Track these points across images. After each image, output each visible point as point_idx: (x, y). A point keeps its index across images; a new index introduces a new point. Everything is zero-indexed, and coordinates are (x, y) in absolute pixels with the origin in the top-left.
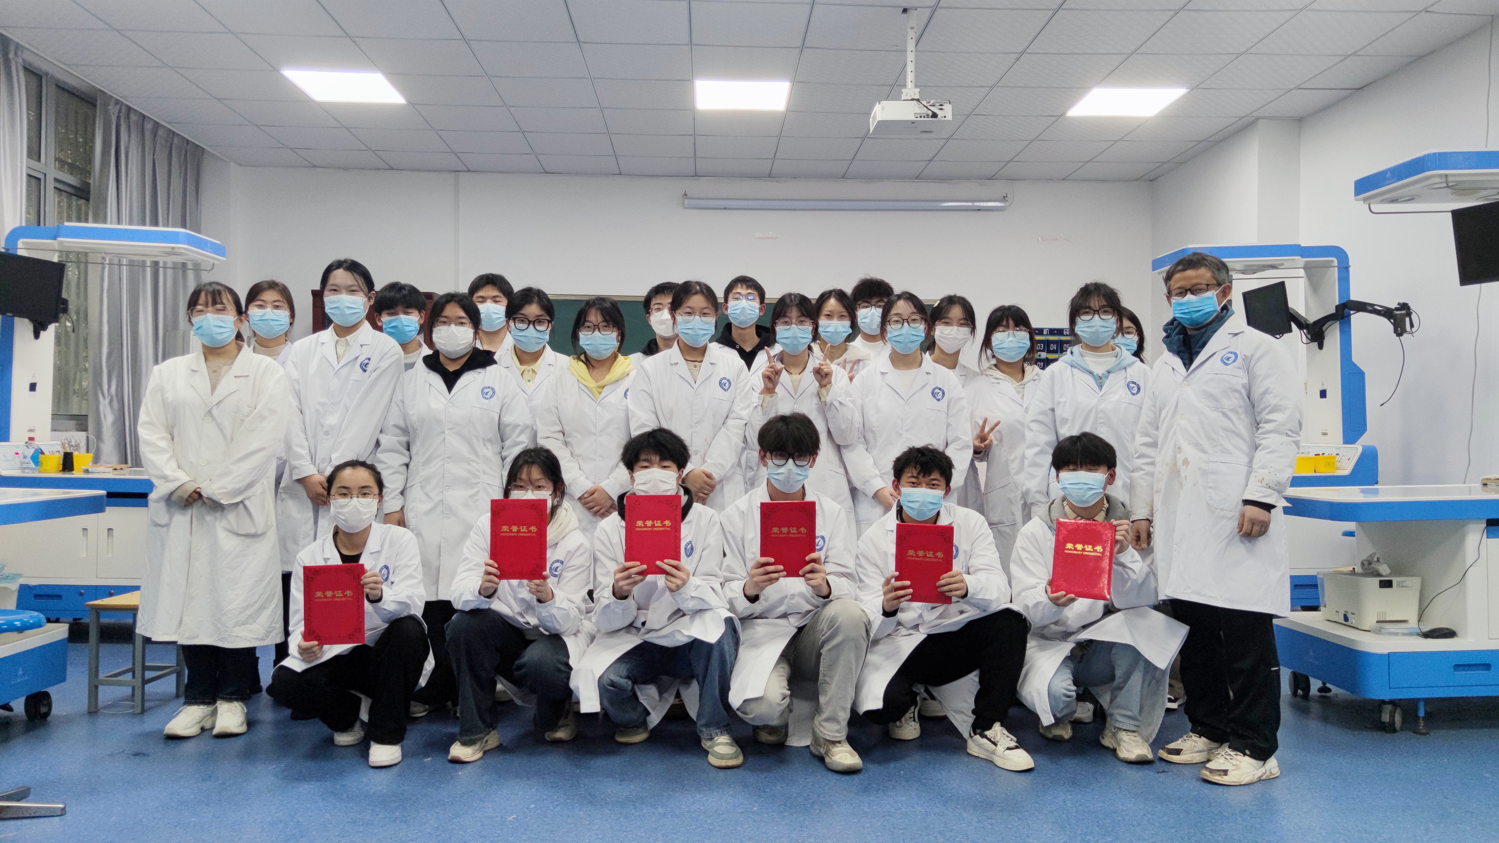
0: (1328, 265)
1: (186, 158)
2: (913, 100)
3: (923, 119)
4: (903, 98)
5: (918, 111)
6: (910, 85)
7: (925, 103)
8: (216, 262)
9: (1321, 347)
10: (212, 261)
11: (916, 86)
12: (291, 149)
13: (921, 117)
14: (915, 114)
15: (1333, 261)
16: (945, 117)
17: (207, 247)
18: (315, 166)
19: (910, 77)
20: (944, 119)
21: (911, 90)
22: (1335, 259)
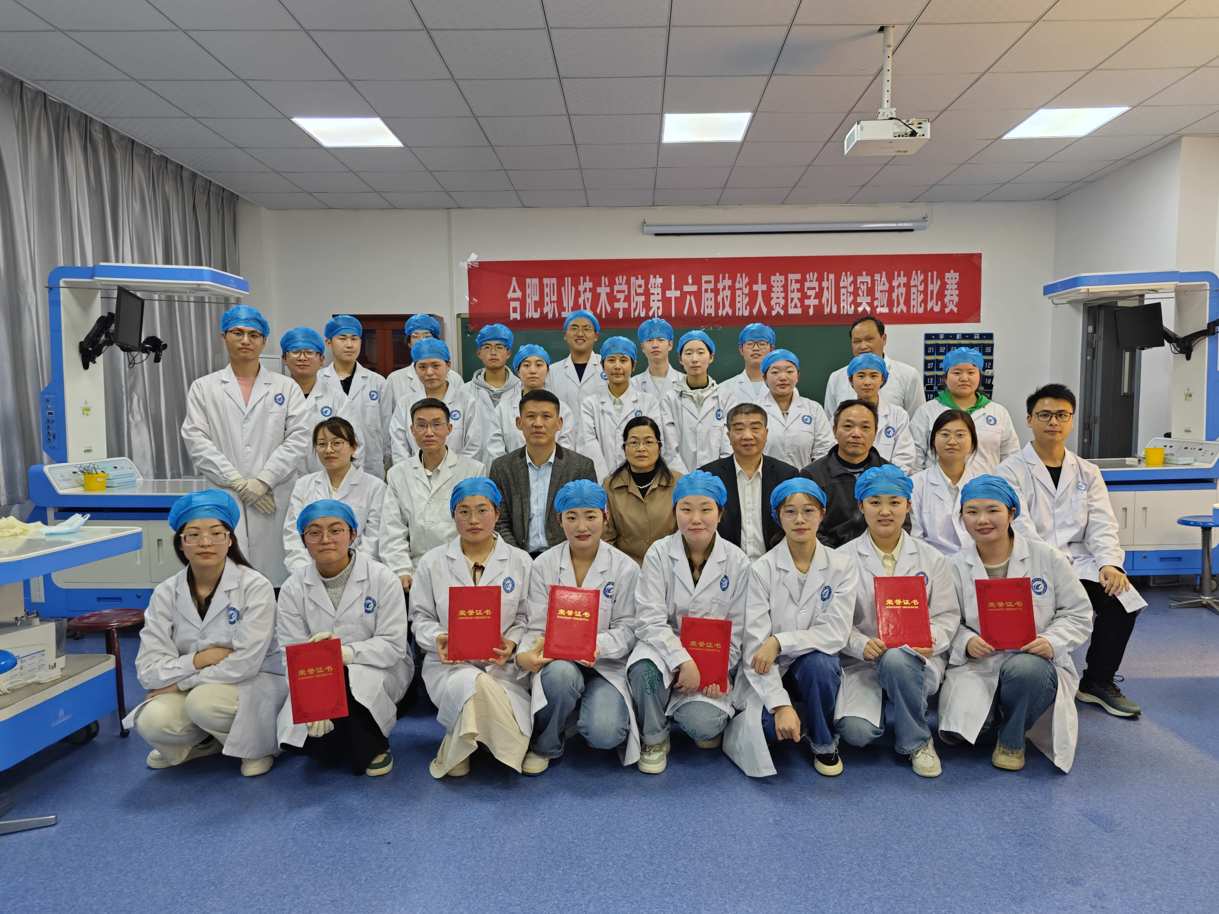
0: (1201, 289)
1: (222, 205)
2: (891, 119)
3: (901, 138)
4: (879, 118)
5: (897, 130)
6: (886, 105)
7: (904, 121)
8: (240, 296)
9: (1188, 358)
10: (237, 295)
11: (892, 106)
12: (309, 193)
13: (899, 136)
14: (894, 133)
15: (1205, 285)
16: (923, 135)
17: (230, 282)
18: (331, 208)
19: (887, 96)
20: (922, 137)
21: (887, 110)
22: (1207, 283)
